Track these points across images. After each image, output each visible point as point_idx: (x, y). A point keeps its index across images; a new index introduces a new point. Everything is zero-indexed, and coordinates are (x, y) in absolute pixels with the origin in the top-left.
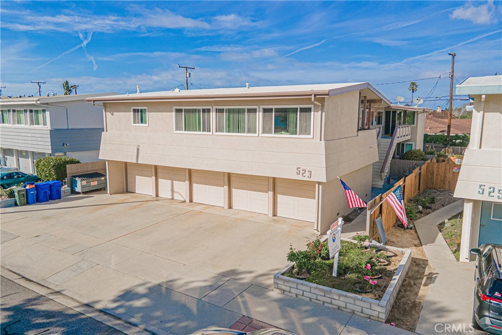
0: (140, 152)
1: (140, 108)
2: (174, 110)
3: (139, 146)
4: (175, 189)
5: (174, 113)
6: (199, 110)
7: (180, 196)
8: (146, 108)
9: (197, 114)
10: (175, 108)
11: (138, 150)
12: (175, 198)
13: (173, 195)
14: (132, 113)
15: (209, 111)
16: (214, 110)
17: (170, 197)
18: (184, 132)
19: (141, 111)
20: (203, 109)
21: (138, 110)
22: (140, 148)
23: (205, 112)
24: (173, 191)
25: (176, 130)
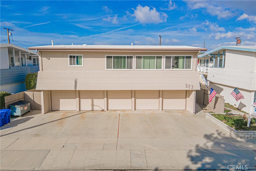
0: (78, 83)
1: (76, 55)
2: (106, 57)
3: (76, 79)
4: (95, 104)
5: (106, 59)
6: (125, 57)
7: (99, 108)
8: (82, 55)
9: (123, 59)
10: (106, 55)
11: (76, 82)
12: (94, 109)
13: (93, 108)
14: (69, 58)
15: (131, 57)
16: (135, 57)
17: (91, 109)
18: (113, 69)
19: (77, 57)
20: (127, 57)
21: (74, 57)
22: (77, 80)
23: (128, 58)
24: (93, 105)
25: (107, 68)
